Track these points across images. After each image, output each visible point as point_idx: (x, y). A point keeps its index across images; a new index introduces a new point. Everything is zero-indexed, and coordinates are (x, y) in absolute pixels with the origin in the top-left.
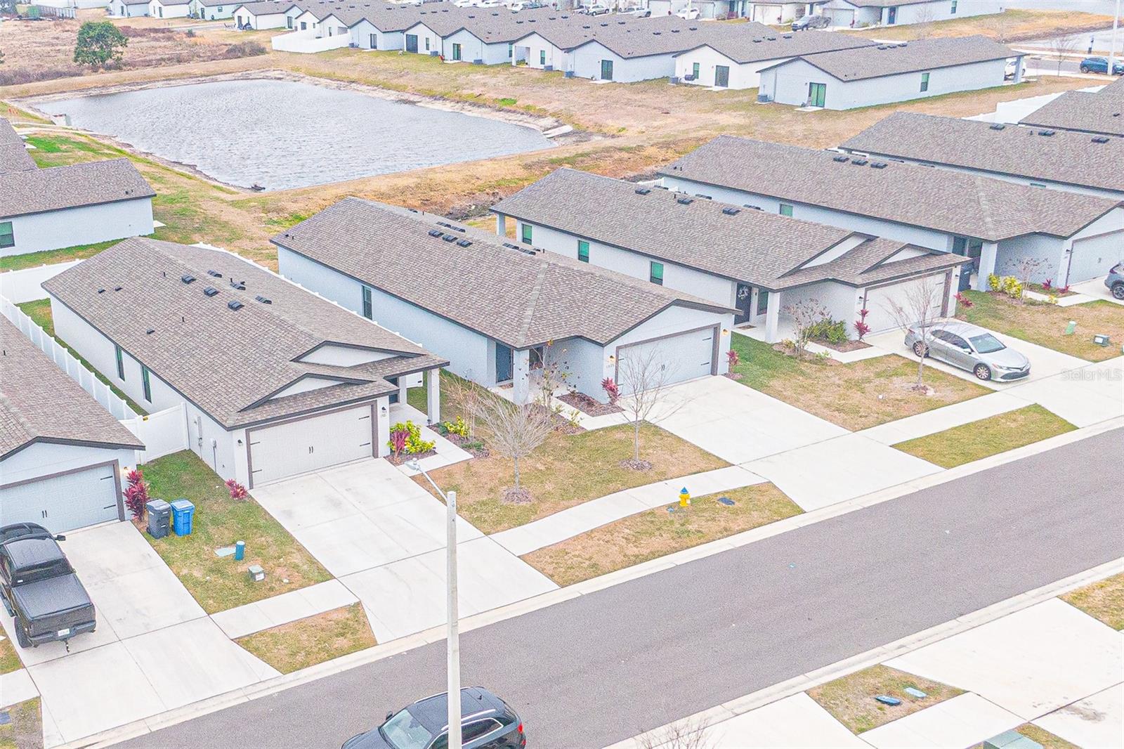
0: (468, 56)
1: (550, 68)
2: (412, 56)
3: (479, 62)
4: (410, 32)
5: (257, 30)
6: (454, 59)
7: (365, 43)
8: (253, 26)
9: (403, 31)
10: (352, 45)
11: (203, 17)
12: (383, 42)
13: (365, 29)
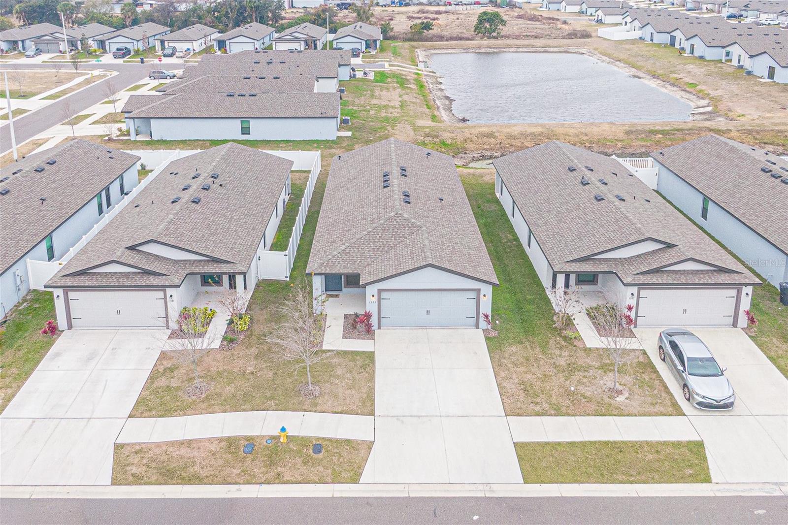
0: (697, 53)
1: (741, 67)
2: (672, 49)
3: (701, 58)
4: (673, 34)
5: (604, 24)
6: (690, 53)
7: (648, 38)
8: (603, 22)
9: (669, 33)
10: (640, 38)
11: (586, 13)
12: (658, 38)
13: (649, 29)
